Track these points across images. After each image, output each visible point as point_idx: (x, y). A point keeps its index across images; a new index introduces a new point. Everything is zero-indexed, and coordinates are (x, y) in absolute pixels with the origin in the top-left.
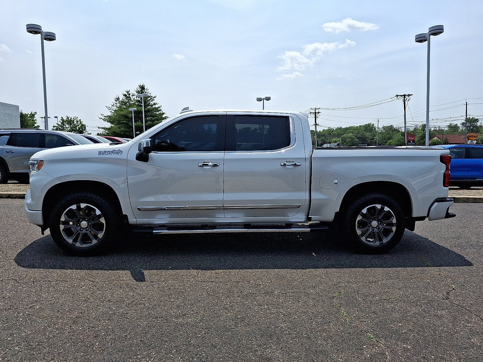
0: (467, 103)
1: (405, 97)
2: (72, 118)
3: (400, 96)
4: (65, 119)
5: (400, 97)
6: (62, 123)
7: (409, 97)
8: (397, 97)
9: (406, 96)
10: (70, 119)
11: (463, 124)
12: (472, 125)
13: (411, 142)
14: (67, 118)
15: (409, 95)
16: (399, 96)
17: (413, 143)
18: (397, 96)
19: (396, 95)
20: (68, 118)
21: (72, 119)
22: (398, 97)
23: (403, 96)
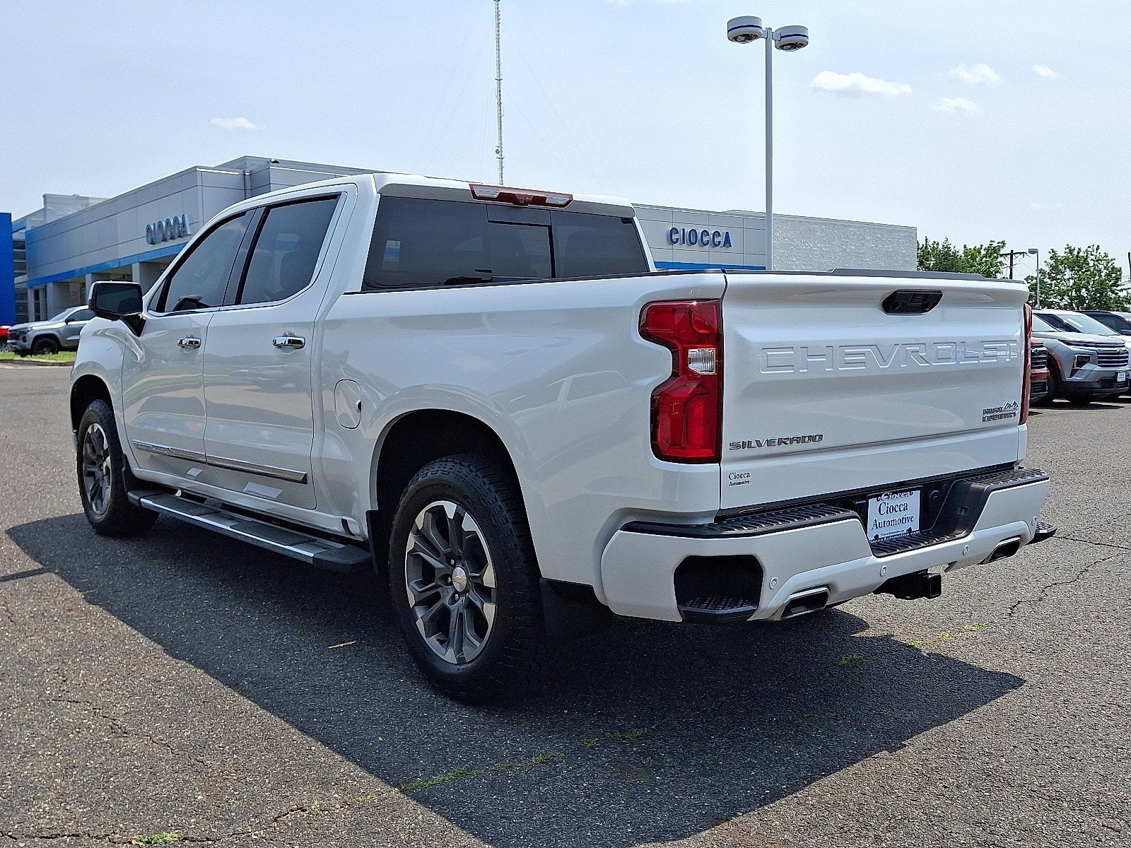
2: (1083, 249)
4: (1061, 253)
6: (1054, 268)
10: (1075, 253)
14: (1068, 250)
20: (1071, 251)
21: (1081, 254)
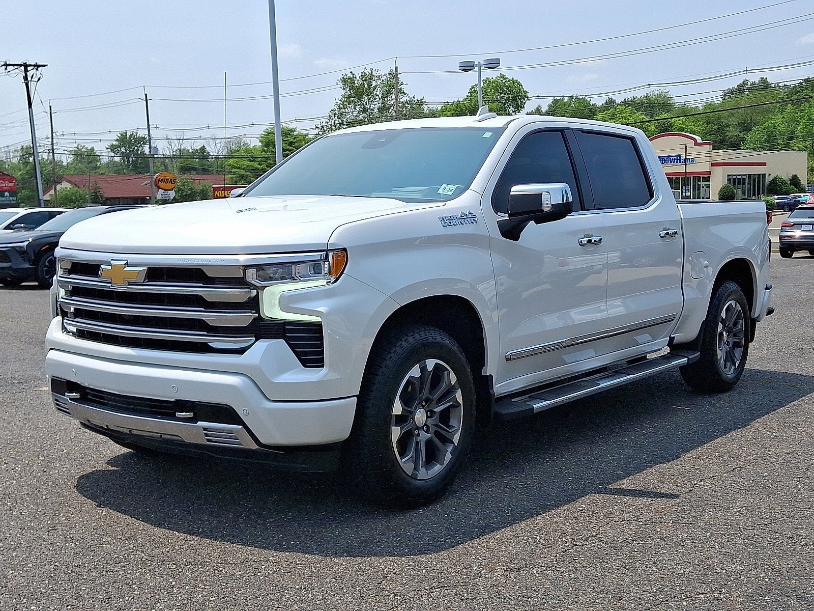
0: (146, 95)
1: (26, 71)
3: (13, 65)
5: (12, 68)
7: (37, 69)
8: (6, 69)
9: (29, 68)
11: (113, 148)
12: (133, 151)
13: (7, 194)
15: (37, 66)
16: (10, 65)
17: (11, 198)
18: (6, 65)
19: (3, 63)
22: (9, 68)
23: (21, 65)
